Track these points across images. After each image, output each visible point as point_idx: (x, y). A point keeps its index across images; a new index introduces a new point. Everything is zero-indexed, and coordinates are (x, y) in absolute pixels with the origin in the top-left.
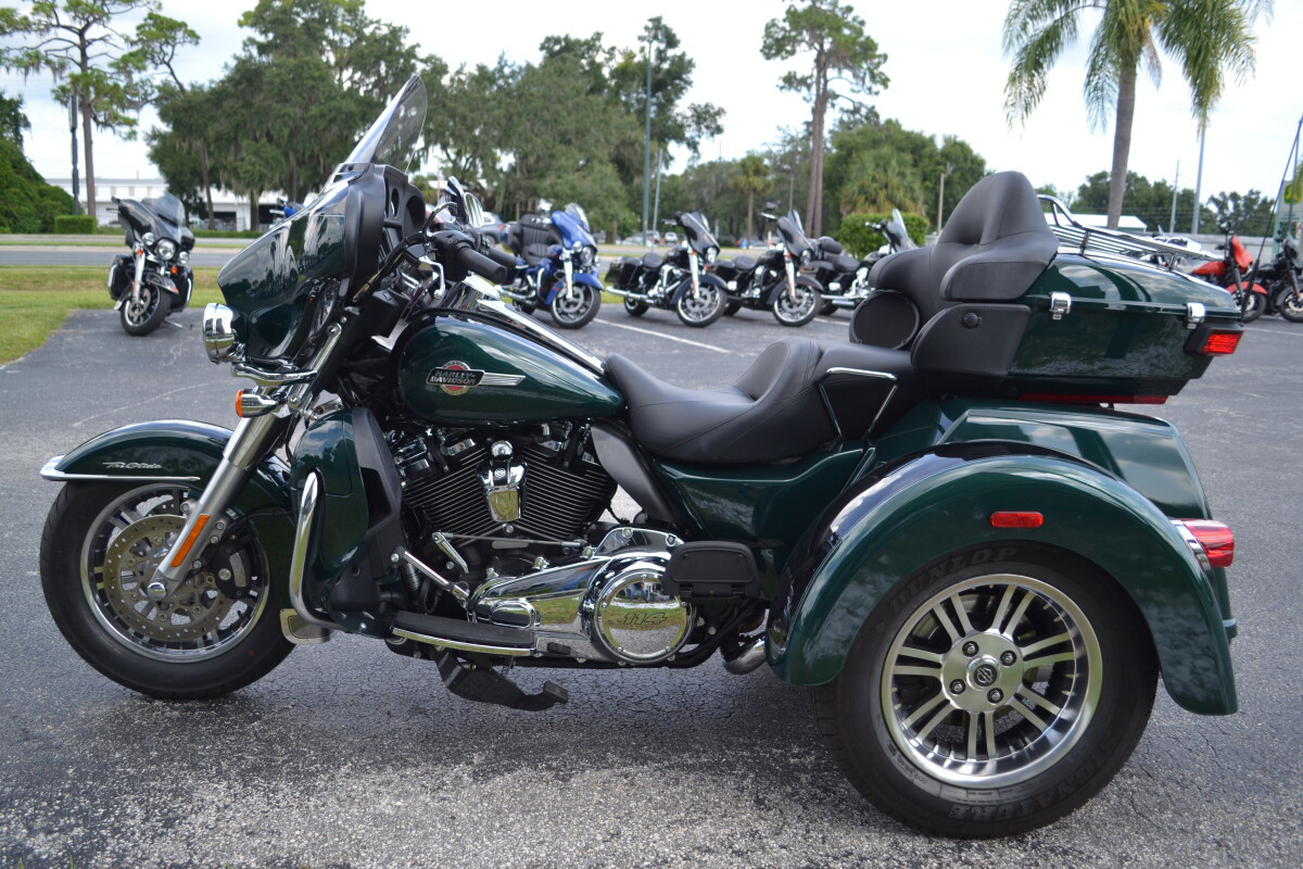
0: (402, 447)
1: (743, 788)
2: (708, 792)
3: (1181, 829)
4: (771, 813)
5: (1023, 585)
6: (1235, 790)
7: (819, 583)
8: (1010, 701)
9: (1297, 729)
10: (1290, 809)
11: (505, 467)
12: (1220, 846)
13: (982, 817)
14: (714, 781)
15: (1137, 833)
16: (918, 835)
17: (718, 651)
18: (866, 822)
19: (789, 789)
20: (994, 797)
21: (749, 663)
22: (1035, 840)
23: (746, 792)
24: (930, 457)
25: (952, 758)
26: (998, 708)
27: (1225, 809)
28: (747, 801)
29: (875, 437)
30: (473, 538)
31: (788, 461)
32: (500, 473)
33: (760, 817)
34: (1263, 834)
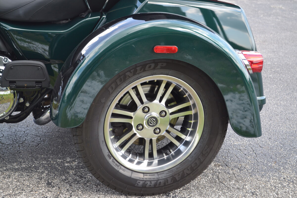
1: (42, 178)
2: (24, 181)
3: (238, 188)
4: (54, 188)
5: (170, 80)
6: (262, 171)
7: (74, 79)
8: (163, 133)
9: (292, 145)
10: (284, 178)
12: (254, 194)
13: (150, 185)
14: (28, 175)
15: (218, 190)
16: (122, 195)
17: (31, 114)
18: (99, 191)
19: (64, 177)
20: (156, 176)
22: (174, 195)
23: (43, 180)
24: (130, 19)
25: (137, 160)
26: (158, 136)
27: (257, 179)
28: (43, 184)
29: (106, 11)
31: (64, 22)
33: (49, 191)
34: (272, 189)
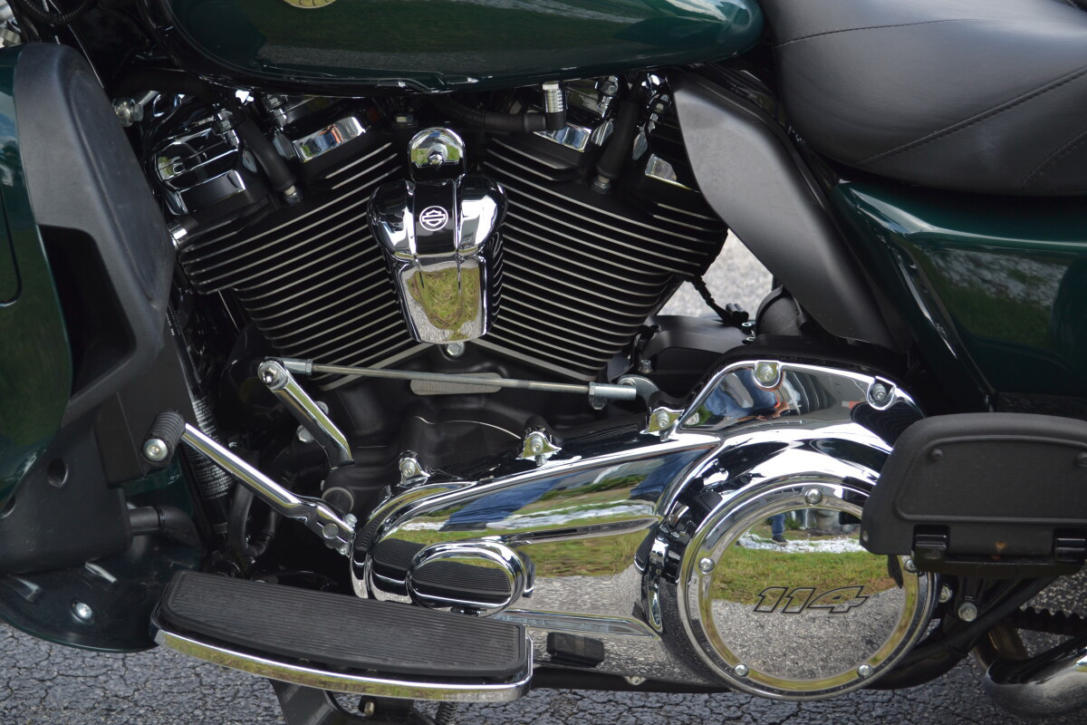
0: (180, 134)
11: (448, 202)
21: (1055, 693)
30: (353, 372)
32: (434, 219)
